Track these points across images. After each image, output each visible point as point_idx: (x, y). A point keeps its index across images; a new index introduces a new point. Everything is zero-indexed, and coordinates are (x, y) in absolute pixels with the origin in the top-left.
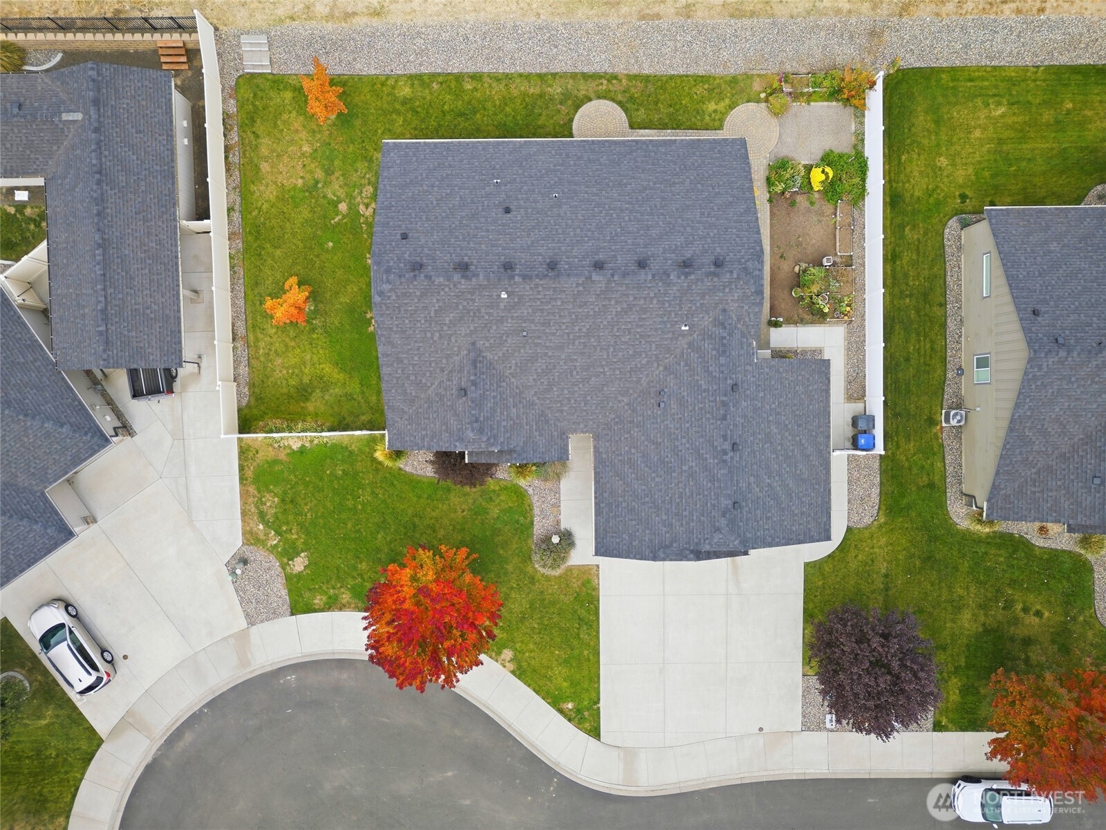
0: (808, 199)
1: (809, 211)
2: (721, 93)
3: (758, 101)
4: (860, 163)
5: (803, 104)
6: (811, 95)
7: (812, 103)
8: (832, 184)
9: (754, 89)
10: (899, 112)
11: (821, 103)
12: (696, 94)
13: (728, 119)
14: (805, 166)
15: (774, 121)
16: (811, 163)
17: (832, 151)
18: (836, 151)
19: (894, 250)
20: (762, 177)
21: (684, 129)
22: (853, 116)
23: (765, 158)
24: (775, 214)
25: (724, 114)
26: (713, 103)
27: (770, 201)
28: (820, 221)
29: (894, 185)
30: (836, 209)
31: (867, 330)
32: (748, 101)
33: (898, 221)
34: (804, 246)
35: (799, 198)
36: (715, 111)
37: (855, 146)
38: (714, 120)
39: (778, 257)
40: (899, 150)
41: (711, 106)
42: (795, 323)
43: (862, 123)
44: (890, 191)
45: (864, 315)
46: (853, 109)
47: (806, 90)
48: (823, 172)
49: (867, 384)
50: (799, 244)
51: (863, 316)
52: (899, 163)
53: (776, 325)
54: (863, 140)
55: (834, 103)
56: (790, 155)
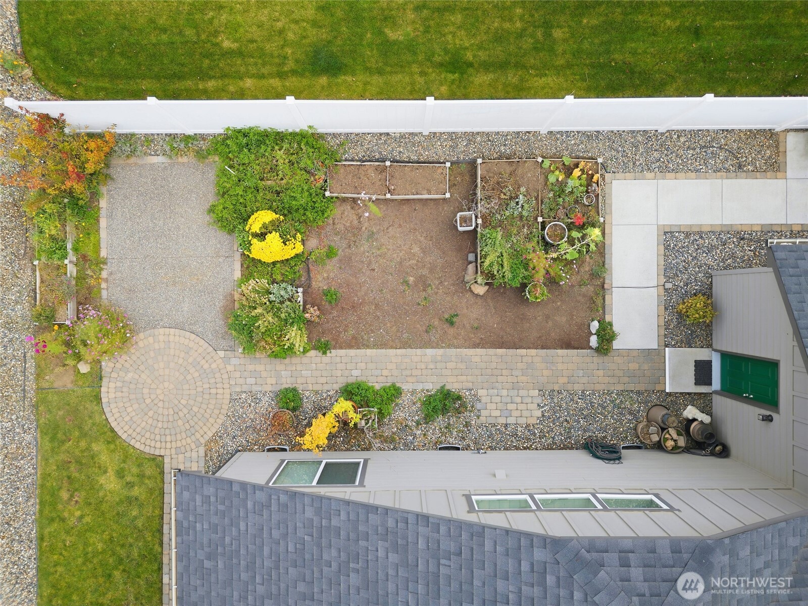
0: (320, 261)
1: (347, 261)
2: (79, 462)
3: (97, 377)
4: (241, 147)
5: (104, 274)
6: (84, 257)
7: (103, 253)
8: (287, 211)
9: (70, 386)
10: (122, 54)
11: (103, 234)
12: (81, 517)
13: (142, 444)
14: (247, 275)
15: (143, 340)
16: (237, 257)
17: (211, 210)
18: (211, 199)
19: (441, 65)
20: (269, 367)
21: (161, 544)
22: (133, 160)
23: (226, 360)
24: (354, 338)
25: (126, 453)
26: (102, 480)
27: (324, 348)
28: (371, 235)
29: (290, 65)
30: (345, 200)
31: (621, 128)
32: (98, 399)
33: (372, 56)
34: (425, 272)
35: (319, 282)
36: (120, 474)
37: (201, 155)
38: (141, 476)
39: (451, 331)
40: (208, 55)
41: (110, 483)
42: (602, 289)
43: (149, 139)
44: (302, 75)
45: (584, 133)
46: (115, 161)
47: (72, 270)
48: (262, 236)
49: (744, 127)
50: (423, 283)
51: (589, 136)
52: (240, 53)
53: (607, 336)
54: (187, 138)
55: (103, 203)
56: (220, 303)
